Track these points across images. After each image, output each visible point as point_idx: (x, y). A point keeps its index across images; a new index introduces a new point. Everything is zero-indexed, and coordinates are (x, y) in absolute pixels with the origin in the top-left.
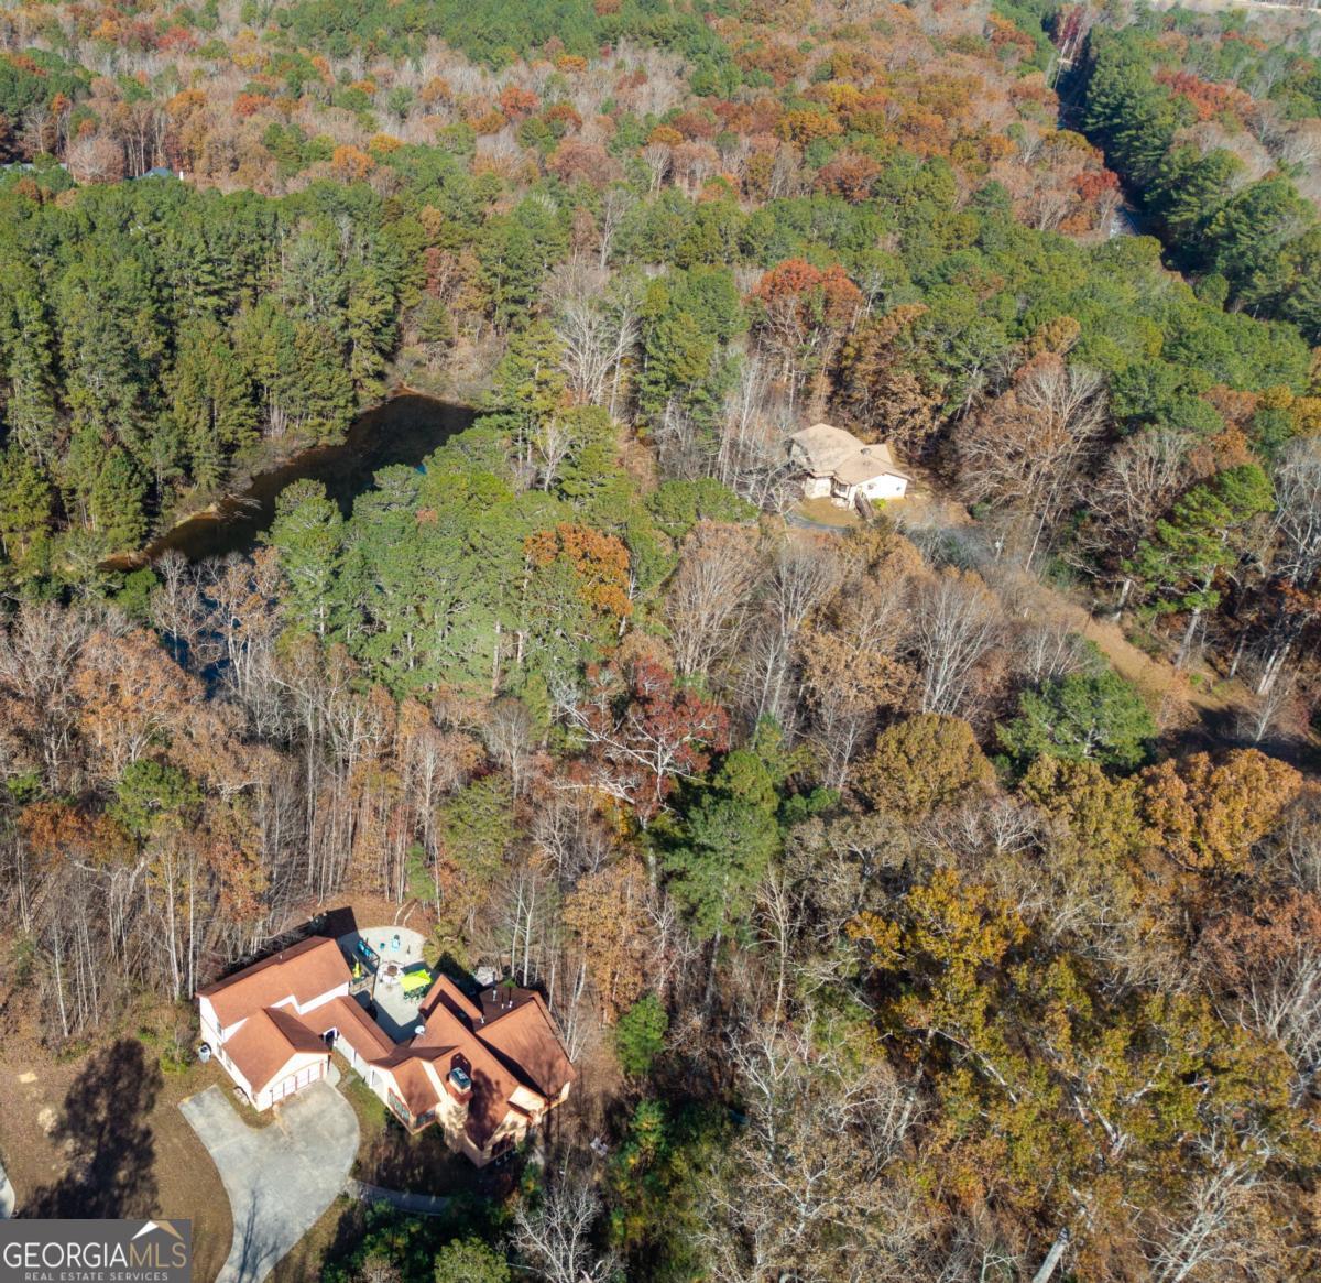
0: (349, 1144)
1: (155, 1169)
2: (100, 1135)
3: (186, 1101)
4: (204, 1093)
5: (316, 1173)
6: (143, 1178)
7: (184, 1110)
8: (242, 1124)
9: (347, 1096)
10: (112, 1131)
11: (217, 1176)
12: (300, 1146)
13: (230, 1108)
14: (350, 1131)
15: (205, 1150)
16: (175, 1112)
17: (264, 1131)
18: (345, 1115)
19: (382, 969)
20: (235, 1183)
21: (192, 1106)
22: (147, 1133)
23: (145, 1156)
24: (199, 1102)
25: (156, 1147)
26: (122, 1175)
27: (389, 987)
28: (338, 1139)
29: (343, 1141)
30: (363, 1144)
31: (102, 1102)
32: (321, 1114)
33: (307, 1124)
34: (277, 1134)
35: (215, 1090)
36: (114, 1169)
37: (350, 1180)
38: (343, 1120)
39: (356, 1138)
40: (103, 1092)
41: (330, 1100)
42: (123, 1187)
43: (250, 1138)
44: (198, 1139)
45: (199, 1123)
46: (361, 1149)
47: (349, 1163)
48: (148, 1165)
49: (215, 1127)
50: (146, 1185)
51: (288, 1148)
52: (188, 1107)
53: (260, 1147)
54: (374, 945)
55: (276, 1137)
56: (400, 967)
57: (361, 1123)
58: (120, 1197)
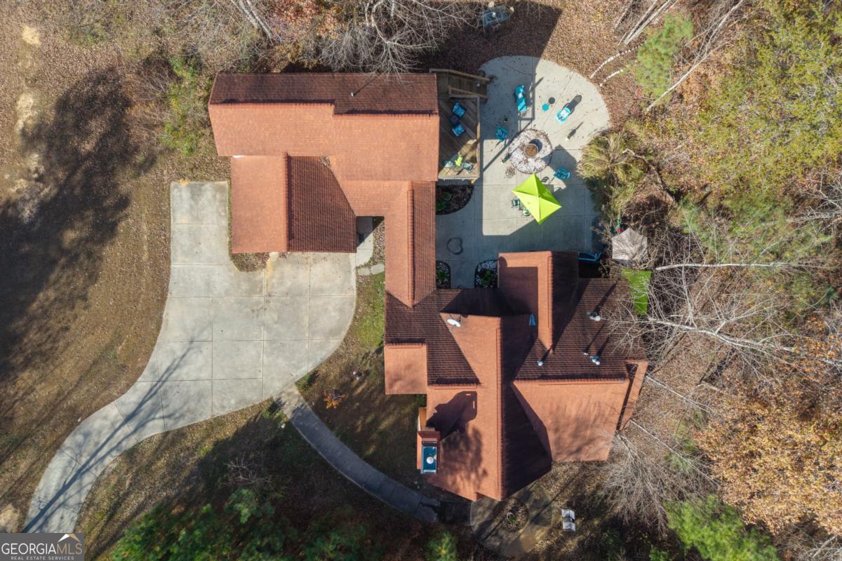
0: (322, 346)
1: (107, 251)
2: (73, 172)
3: (184, 184)
4: (208, 186)
5: (265, 359)
6: (90, 255)
7: (174, 193)
8: (224, 253)
9: (360, 290)
10: (89, 174)
11: (162, 300)
12: (269, 317)
13: (225, 223)
14: (333, 333)
15: (167, 258)
16: (162, 195)
17: (244, 273)
18: (341, 310)
19: (524, 138)
20: (177, 317)
21: (186, 194)
22: (124, 203)
23: (105, 230)
24: (195, 194)
26: (70, 236)
27: (511, 172)
28: (314, 334)
29: (318, 339)
30: (337, 356)
31: (97, 126)
32: (316, 293)
33: (295, 295)
34: (255, 288)
35: (221, 189)
36: (66, 224)
37: (295, 389)
38: (335, 314)
39: (334, 344)
40: (109, 113)
41: (338, 281)
42: (64, 252)
43: (223, 274)
44: (168, 240)
45: (180, 221)
46: (330, 361)
47: (306, 369)
48: (102, 242)
49: (195, 237)
50: (88, 265)
51: (256, 311)
52: (180, 192)
53: (227, 293)
54: (541, 94)
55: (251, 292)
56: (546, 151)
57: (352, 330)
58: (54, 262)
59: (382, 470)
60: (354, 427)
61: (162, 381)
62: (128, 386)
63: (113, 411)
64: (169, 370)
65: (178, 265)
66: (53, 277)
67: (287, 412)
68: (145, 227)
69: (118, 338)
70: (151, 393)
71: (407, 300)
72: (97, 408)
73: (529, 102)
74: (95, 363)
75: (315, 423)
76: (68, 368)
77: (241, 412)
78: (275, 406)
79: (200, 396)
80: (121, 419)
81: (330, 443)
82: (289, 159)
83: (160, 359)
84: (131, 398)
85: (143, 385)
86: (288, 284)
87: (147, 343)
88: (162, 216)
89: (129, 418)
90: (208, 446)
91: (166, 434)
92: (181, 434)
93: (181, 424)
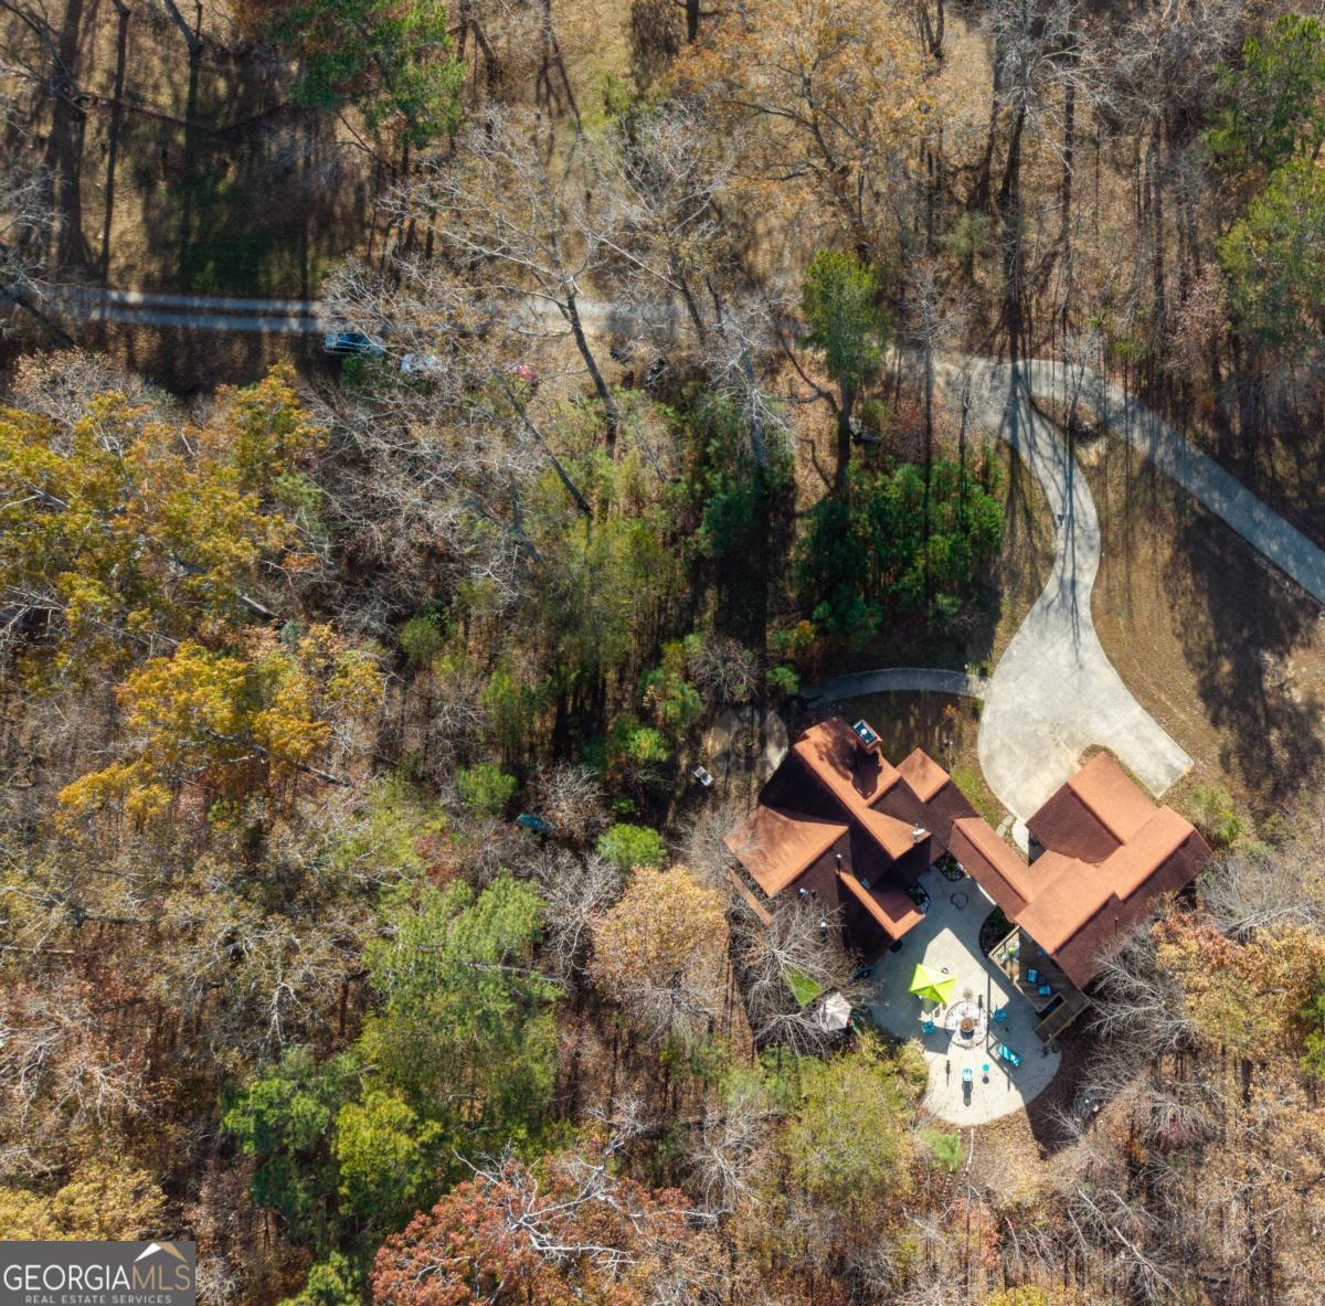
0: (989, 742)
1: (1193, 680)
2: (1267, 710)
3: (1186, 770)
4: (1168, 783)
5: (1020, 699)
6: (1202, 666)
7: (1185, 758)
8: (1114, 748)
9: (999, 805)
10: (1255, 718)
11: (1125, 678)
12: (1044, 730)
13: (1133, 768)
14: (990, 758)
15: (1148, 709)
16: (1193, 749)
17: (1088, 744)
18: (999, 778)
20: (1104, 674)
21: (1177, 764)
22: (1216, 721)
23: (1208, 692)
24: (1171, 769)
25: (1200, 705)
26: (1226, 667)
28: (1003, 745)
29: (997, 744)
30: (973, 744)
31: (1281, 754)
32: (1027, 776)
33: (1041, 761)
34: (1072, 741)
35: (1158, 788)
36: (1237, 672)
37: (981, 696)
38: (1001, 772)
39: (982, 750)
41: (1020, 798)
42: (1220, 653)
43: (1101, 733)
44: (1159, 722)
45: (1163, 742)
46: (975, 736)
47: (986, 717)
48: (1202, 682)
49: (1143, 740)
50: (1197, 659)
51: (1056, 726)
52: (1183, 762)
53: (1087, 721)
54: (999, 1077)
55: (1072, 737)
56: (957, 1038)
57: (978, 771)
58: (1219, 641)
59: (871, 695)
60: (917, 705)
61: (1075, 625)
62: (1092, 603)
63: (1087, 579)
64: (1077, 636)
65: (1136, 711)
66: (1211, 630)
67: (973, 676)
68: (1182, 716)
69: (1131, 628)
70: (1074, 611)
71: (961, 822)
72: (1099, 573)
73: (1003, 1062)
74: (1130, 600)
75: (946, 686)
76: (1145, 581)
77: (1003, 651)
78: (984, 674)
79: (1042, 636)
80: (1079, 577)
81: (924, 682)
82: (1120, 843)
83: (1089, 638)
84: (1084, 597)
85: (1085, 612)
86: (1052, 765)
87: (1107, 642)
88: (1179, 735)
89: (1074, 583)
90: (1005, 609)
91: (1041, 591)
92: (1031, 601)
93: (1037, 607)
